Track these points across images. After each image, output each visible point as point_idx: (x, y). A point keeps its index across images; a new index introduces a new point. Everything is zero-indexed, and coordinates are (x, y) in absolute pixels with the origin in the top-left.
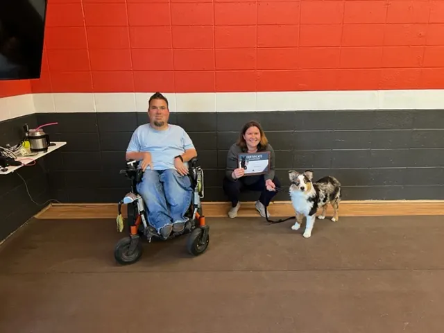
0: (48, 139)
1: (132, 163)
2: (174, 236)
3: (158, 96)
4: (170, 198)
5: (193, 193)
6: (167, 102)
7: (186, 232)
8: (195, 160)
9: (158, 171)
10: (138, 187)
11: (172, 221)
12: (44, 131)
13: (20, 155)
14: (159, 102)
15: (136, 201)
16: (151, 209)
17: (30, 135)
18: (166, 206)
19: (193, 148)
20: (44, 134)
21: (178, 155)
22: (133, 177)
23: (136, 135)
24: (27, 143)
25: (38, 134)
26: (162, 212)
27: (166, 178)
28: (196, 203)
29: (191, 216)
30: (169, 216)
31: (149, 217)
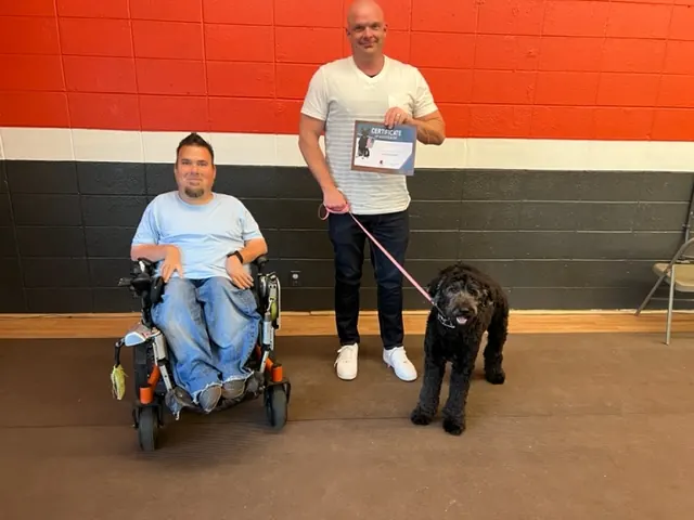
3: (195, 141)
5: (262, 324)
6: (211, 151)
7: (248, 397)
8: (263, 259)
9: (194, 281)
10: (154, 313)
11: (221, 377)
14: (195, 152)
15: (151, 341)
16: (180, 355)
18: (208, 348)
19: (261, 237)
21: (233, 250)
22: (145, 293)
26: (200, 361)
27: (210, 295)
28: (266, 342)
29: (256, 367)
30: (214, 368)
31: (177, 370)
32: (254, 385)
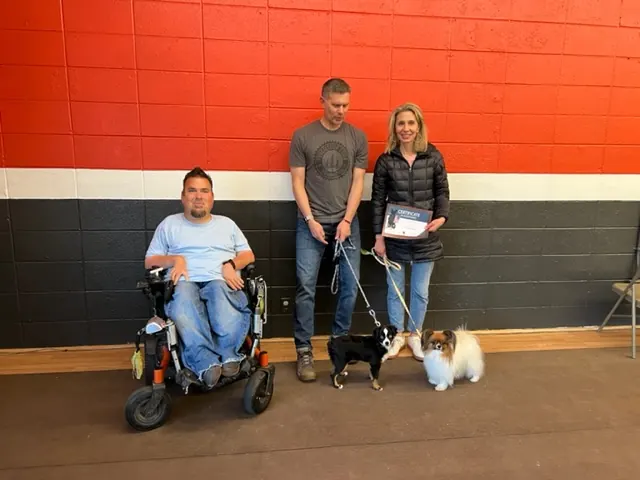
1: (156, 272)
2: (226, 383)
3: (199, 173)
4: (217, 325)
5: (253, 317)
6: (211, 182)
7: (242, 375)
8: (252, 266)
9: (198, 283)
10: (167, 308)
11: (221, 359)
14: (199, 183)
15: (165, 330)
16: (187, 342)
18: (210, 337)
19: (249, 249)
21: (227, 259)
22: (158, 294)
23: (162, 229)
26: (204, 347)
27: (211, 294)
28: (256, 331)
29: (248, 352)
30: (215, 353)
31: (184, 355)
32: (247, 366)
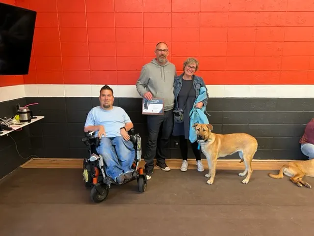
0: (31, 114)
1: (91, 133)
2: (127, 182)
3: (106, 88)
4: (121, 156)
6: (112, 91)
7: (133, 179)
9: (110, 138)
10: (97, 150)
11: (123, 172)
12: (29, 109)
13: (12, 124)
14: (107, 92)
15: (99, 159)
16: (108, 164)
17: (20, 111)
18: (118, 162)
19: (131, 122)
20: (29, 110)
21: (122, 127)
24: (18, 117)
25: (25, 110)
26: (116, 166)
27: (117, 143)
28: (138, 159)
30: (120, 169)
31: (107, 171)
32: (135, 175)
